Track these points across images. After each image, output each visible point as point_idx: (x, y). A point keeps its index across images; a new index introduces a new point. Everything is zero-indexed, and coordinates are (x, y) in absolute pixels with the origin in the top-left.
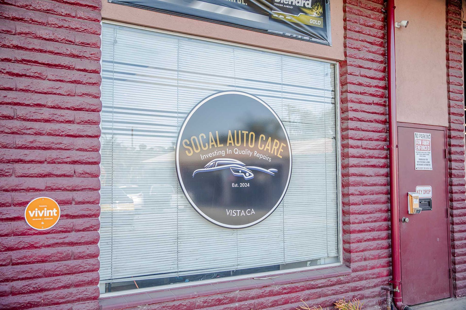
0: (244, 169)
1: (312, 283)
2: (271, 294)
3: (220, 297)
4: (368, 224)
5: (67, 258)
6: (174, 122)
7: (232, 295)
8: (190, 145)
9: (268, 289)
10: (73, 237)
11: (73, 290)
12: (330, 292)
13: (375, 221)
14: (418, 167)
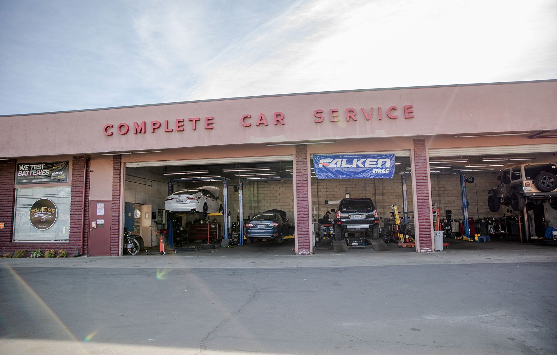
0: (44, 216)
1: (57, 245)
2: (45, 246)
3: (33, 245)
4: (76, 231)
5: (6, 234)
6: (30, 206)
7: (35, 245)
8: (32, 211)
9: (44, 245)
10: (6, 230)
11: (6, 240)
12: (62, 248)
13: (78, 230)
14: (98, 214)
